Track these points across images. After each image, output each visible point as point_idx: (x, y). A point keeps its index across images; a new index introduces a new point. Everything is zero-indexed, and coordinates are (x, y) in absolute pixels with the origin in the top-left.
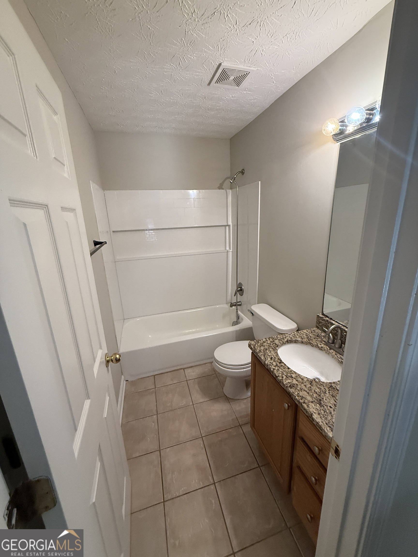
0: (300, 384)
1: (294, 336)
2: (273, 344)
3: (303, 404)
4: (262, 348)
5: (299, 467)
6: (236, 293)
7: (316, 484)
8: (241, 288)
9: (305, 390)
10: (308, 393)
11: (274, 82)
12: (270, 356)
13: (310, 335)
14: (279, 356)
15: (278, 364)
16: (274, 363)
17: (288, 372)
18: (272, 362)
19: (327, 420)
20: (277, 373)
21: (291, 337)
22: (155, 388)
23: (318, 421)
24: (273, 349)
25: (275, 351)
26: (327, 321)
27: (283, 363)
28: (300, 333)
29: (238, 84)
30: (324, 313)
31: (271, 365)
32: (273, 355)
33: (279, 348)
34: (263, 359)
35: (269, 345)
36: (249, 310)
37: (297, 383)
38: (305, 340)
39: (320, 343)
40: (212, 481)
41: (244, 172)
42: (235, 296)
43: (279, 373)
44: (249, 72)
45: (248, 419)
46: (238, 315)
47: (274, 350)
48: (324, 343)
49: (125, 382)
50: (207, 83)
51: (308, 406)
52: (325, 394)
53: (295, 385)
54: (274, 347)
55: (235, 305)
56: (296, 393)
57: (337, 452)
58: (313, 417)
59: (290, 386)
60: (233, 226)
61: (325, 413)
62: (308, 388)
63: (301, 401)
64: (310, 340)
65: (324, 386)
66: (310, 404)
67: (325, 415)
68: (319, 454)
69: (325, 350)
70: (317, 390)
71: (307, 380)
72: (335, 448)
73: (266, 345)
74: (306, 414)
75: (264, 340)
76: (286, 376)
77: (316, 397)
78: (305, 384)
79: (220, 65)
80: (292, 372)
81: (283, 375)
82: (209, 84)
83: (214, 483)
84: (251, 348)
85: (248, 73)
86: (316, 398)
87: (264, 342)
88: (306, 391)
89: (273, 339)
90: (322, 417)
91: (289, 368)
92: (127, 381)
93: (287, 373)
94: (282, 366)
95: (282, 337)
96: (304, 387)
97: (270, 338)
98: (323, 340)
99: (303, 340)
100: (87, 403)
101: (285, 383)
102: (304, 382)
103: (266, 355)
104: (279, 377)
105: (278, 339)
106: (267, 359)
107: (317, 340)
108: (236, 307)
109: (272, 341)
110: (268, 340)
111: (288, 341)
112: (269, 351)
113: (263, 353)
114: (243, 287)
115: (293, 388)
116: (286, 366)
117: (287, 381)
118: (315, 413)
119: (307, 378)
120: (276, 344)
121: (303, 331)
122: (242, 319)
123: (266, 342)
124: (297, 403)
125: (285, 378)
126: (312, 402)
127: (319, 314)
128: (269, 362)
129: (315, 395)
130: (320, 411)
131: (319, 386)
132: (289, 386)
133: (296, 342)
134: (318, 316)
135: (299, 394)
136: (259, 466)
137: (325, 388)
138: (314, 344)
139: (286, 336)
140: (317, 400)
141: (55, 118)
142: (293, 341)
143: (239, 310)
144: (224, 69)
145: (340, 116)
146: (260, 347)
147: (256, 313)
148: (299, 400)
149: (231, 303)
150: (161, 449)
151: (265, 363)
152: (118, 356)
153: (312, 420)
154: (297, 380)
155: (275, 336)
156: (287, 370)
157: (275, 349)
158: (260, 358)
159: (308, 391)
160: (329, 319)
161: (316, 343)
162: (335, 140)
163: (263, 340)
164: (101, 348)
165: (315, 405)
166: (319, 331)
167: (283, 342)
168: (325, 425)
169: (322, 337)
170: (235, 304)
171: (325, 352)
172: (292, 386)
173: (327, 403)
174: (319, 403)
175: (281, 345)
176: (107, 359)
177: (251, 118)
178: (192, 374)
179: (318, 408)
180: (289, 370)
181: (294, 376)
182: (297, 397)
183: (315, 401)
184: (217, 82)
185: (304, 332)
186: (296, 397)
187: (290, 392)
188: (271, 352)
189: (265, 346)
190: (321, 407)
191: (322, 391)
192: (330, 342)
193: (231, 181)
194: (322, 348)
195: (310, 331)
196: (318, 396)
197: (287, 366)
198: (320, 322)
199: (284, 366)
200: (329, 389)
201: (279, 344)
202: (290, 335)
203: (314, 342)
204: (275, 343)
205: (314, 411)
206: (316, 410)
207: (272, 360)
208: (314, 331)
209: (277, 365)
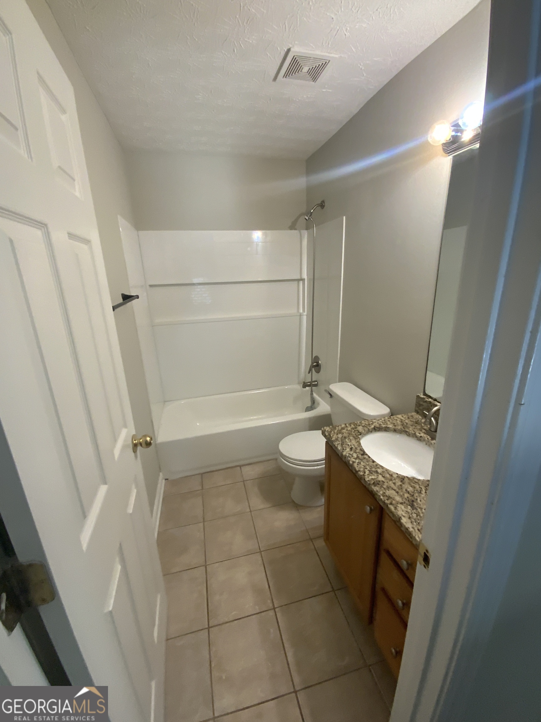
0: (388, 481)
1: (384, 422)
2: (355, 431)
3: (389, 505)
4: (340, 436)
5: (383, 589)
6: (310, 371)
7: (403, 609)
8: (318, 363)
9: (394, 488)
10: (397, 492)
11: (364, 75)
12: (350, 446)
13: (407, 421)
14: (361, 446)
15: (360, 456)
16: (355, 455)
17: (372, 466)
18: (351, 453)
19: (419, 526)
20: (357, 467)
21: (379, 423)
22: (202, 489)
23: (407, 526)
24: (354, 437)
25: (357, 440)
26: (430, 404)
27: (367, 454)
28: (393, 419)
29: (315, 79)
30: (427, 392)
31: (350, 457)
32: (354, 445)
33: (363, 437)
34: (339, 449)
35: (349, 432)
36: (326, 391)
37: (383, 479)
38: (399, 427)
39: (419, 432)
40: (271, 605)
41: (324, 205)
42: (309, 373)
43: (360, 468)
44: (329, 61)
45: (321, 532)
46: (314, 398)
47: (355, 439)
48: (425, 431)
49: (164, 481)
50: (273, 77)
51: (396, 508)
52: (420, 494)
53: (381, 482)
54: (356, 435)
55: (309, 386)
56: (381, 492)
57: (426, 559)
58: (402, 521)
59: (374, 483)
60: (309, 280)
61: (418, 517)
62: (398, 486)
63: (386, 501)
64: (405, 428)
65: (419, 485)
66: (399, 506)
67: (418, 519)
68: (408, 569)
69: (424, 440)
70: (410, 489)
71: (397, 476)
72: (423, 554)
73: (345, 433)
74: (393, 518)
75: (343, 426)
76: (369, 471)
77: (408, 497)
78: (394, 481)
79: (289, 50)
80: (378, 466)
81: (366, 470)
82: (275, 79)
83: (274, 608)
84: (325, 436)
85: (327, 61)
86: (407, 499)
87: (343, 429)
88: (395, 490)
89: (355, 425)
90: (413, 522)
91: (374, 462)
92: (166, 480)
93: (370, 467)
94: (366, 459)
95: (367, 423)
96: (392, 485)
97: (351, 423)
98: (424, 428)
99: (397, 427)
100: (103, 489)
101: (367, 479)
102: (393, 479)
103: (345, 444)
104: (359, 472)
105: (361, 425)
106: (346, 450)
107: (415, 427)
108: (310, 387)
109: (354, 427)
110: (349, 426)
111: (376, 428)
112: (349, 440)
113: (341, 442)
114: (320, 362)
115: (378, 485)
116: (370, 459)
117: (370, 477)
118: (404, 516)
119: (397, 474)
120: (359, 432)
121: (397, 416)
122: (318, 404)
123: (346, 428)
124: (381, 504)
125: (368, 473)
126: (401, 503)
127: (419, 394)
128: (348, 453)
129: (406, 495)
130: (411, 514)
131: (413, 484)
132: (372, 483)
133: (386, 429)
134: (418, 396)
135: (385, 493)
136: (333, 590)
137: (421, 487)
138: (410, 433)
139: (373, 422)
140: (409, 501)
141: (63, 117)
142: (382, 429)
143: (315, 393)
144: (294, 56)
145: (452, 118)
146: (337, 434)
147: (335, 393)
148: (385, 500)
149: (304, 383)
150: (207, 564)
151: (342, 455)
152: (148, 439)
153: (400, 526)
154: (383, 476)
155: (358, 422)
156: (371, 463)
157: (357, 438)
158: (337, 448)
159: (397, 490)
160: (433, 400)
161: (414, 431)
162: (446, 151)
163: (341, 425)
164: (125, 426)
165: (405, 507)
166: (419, 417)
167: (369, 429)
168: (417, 531)
169: (423, 425)
170: (309, 384)
171: (424, 443)
172: (376, 483)
173: (422, 505)
174: (411, 505)
175: (365, 432)
176: (135, 442)
177: (334, 129)
178: (251, 472)
179: (409, 511)
180: (375, 464)
181: (380, 471)
182: (382, 497)
183: (406, 502)
184: (285, 76)
185: (398, 418)
186: (380, 496)
187: (374, 490)
188: (352, 441)
189: (343, 433)
190: (413, 509)
191: (417, 490)
192: (433, 430)
193: (306, 217)
194: (421, 438)
195: (407, 416)
196: (410, 496)
197: (372, 459)
198: (420, 405)
199: (367, 459)
200: (426, 488)
201: (363, 431)
202: (378, 420)
203: (410, 430)
204: (358, 430)
205: (404, 514)
206: (407, 513)
207: (351, 451)
208: (412, 417)
209: (358, 457)
